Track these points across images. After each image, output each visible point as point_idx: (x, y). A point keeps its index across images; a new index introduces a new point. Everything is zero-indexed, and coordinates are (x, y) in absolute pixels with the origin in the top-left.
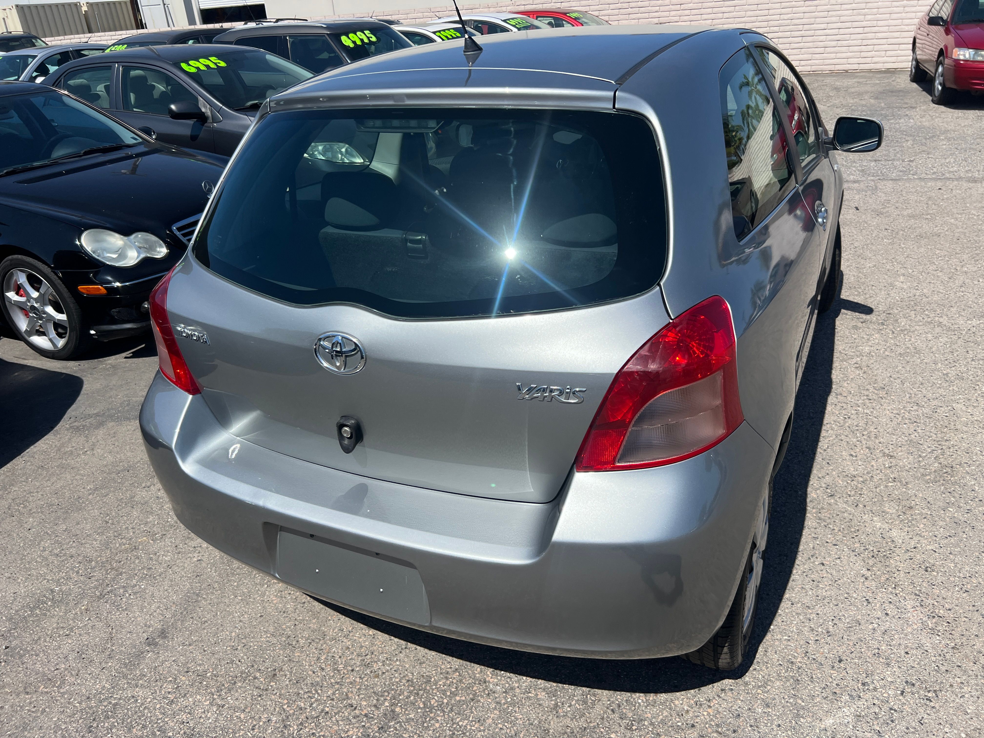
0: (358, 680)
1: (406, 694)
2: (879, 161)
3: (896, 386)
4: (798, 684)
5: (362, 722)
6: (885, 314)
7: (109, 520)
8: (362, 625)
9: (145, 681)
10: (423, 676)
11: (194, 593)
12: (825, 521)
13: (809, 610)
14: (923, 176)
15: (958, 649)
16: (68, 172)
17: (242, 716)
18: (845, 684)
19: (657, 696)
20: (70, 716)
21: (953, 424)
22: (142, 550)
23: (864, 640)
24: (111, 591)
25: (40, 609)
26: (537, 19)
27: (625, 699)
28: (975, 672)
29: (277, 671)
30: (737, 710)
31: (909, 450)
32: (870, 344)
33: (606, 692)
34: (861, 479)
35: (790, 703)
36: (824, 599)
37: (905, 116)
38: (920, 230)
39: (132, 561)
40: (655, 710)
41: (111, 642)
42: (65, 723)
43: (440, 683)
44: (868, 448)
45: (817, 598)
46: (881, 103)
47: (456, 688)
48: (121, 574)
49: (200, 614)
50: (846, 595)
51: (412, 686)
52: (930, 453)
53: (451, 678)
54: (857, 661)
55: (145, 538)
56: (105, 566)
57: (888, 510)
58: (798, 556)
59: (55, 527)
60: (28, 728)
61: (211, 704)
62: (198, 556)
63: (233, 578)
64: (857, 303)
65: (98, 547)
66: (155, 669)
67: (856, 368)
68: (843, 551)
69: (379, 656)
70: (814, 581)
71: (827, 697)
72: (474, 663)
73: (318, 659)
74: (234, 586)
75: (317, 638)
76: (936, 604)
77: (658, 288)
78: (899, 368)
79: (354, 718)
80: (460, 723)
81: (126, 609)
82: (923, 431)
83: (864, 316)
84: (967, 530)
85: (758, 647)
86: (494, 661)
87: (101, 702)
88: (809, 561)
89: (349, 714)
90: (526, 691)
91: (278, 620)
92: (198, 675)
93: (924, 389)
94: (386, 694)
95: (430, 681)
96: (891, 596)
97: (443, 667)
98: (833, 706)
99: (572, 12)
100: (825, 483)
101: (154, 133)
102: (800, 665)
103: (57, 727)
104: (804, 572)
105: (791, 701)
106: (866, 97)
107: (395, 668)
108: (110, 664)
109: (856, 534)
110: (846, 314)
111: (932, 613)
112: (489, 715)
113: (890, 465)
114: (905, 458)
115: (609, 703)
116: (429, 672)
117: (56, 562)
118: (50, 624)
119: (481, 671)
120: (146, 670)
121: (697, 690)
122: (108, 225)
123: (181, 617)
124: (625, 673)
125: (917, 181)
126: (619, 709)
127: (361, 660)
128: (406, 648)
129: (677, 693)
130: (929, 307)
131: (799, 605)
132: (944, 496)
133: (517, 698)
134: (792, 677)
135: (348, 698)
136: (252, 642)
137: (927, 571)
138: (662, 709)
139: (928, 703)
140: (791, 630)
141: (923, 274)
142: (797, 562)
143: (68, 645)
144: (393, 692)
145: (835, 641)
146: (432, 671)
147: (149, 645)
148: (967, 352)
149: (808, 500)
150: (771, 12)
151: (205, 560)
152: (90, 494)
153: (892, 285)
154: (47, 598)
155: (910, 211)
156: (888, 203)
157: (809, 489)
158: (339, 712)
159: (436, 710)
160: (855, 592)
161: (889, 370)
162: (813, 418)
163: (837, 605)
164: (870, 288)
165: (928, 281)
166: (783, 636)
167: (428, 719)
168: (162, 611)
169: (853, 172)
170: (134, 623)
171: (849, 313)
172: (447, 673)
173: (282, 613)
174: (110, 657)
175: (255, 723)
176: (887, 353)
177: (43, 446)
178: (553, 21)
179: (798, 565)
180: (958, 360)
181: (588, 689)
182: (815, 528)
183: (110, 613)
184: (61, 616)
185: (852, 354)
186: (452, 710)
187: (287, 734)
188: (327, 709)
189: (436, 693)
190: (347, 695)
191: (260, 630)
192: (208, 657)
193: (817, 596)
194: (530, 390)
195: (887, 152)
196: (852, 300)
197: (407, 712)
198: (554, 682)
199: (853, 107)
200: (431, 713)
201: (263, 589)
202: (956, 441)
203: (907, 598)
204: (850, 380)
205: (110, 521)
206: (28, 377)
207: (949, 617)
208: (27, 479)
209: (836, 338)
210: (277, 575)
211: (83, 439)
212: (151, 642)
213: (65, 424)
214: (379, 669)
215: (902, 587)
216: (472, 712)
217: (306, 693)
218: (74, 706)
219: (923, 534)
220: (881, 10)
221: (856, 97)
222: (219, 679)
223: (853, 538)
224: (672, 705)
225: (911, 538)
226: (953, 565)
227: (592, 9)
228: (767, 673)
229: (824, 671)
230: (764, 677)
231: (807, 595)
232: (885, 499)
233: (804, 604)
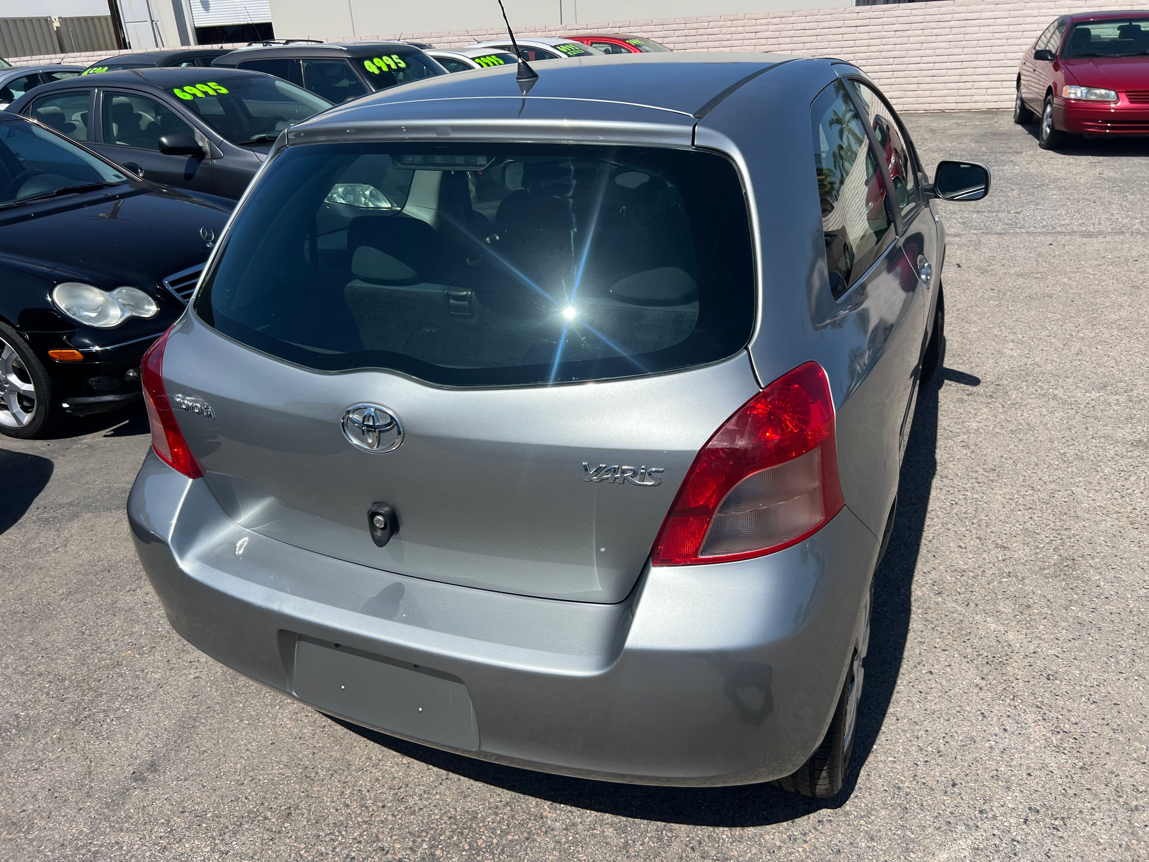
0: (390, 818)
1: (448, 833)
2: (983, 212)
3: (1008, 467)
4: (907, 813)
6: (993, 386)
7: (86, 630)
8: (394, 752)
9: (132, 824)
10: (468, 812)
11: (190, 717)
12: (933, 623)
13: (917, 727)
14: (1032, 229)
15: (1087, 769)
16: (38, 215)
18: (960, 811)
19: (743, 830)
21: (1073, 510)
22: (127, 666)
23: (980, 760)
24: (89, 716)
25: (2, 738)
26: (591, 45)
27: (707, 834)
28: (1107, 796)
29: (292, 809)
30: (837, 845)
31: (1025, 540)
32: (977, 419)
33: (684, 827)
34: (972, 574)
35: (898, 835)
36: (933, 713)
37: (1008, 161)
38: (1030, 290)
39: (114, 679)
40: (742, 846)
41: (89, 777)
43: (489, 820)
44: (980, 538)
45: (926, 712)
46: (981, 147)
47: (508, 825)
48: (101, 695)
49: (198, 742)
50: (958, 708)
51: (455, 824)
52: (1048, 543)
53: (501, 814)
54: (973, 785)
55: (130, 652)
56: (81, 686)
57: (1003, 609)
58: (903, 663)
59: (20, 639)
61: (213, 850)
62: (195, 673)
63: (238, 699)
64: (962, 373)
65: (73, 663)
66: (143, 810)
67: (963, 446)
68: (954, 657)
69: (415, 788)
70: (921, 692)
71: (940, 828)
72: (529, 795)
73: (342, 793)
74: (240, 708)
75: (340, 769)
76: (1060, 717)
77: (746, 352)
78: (1010, 447)
81: (107, 738)
82: (1040, 519)
83: (970, 388)
84: (1093, 631)
85: (859, 770)
86: (552, 793)
87: (78, 849)
88: (915, 669)
89: (380, 859)
90: (591, 827)
91: (293, 748)
92: (196, 816)
93: (1040, 470)
94: (424, 834)
95: (477, 817)
96: (1009, 709)
97: (491, 800)
98: (947, 837)
99: (632, 39)
100: (931, 579)
101: (141, 170)
102: (908, 790)
104: (910, 682)
105: (899, 832)
106: (965, 141)
107: (434, 803)
108: (88, 804)
109: (968, 638)
110: (950, 385)
111: (1056, 728)
112: (547, 856)
113: (1004, 557)
114: (1020, 549)
115: (688, 839)
116: (475, 806)
117: (21, 682)
118: (14, 757)
119: (537, 805)
120: (132, 811)
121: (790, 822)
122: (86, 278)
123: (175, 747)
124: (706, 804)
125: (1025, 236)
126: (700, 847)
127: (394, 794)
128: (447, 779)
129: (767, 827)
130: (1043, 377)
131: (905, 721)
132: (1065, 592)
133: (580, 836)
134: (899, 805)
135: (378, 840)
136: (261, 775)
137: (1049, 679)
138: (750, 845)
139: (1055, 833)
140: (897, 750)
141: (1035, 340)
142: (902, 671)
143: (37, 781)
144: (432, 832)
145: (947, 762)
146: (479, 805)
147: (136, 780)
148: (1087, 428)
149: (912, 599)
150: (858, 43)
151: (203, 677)
152: (62, 600)
153: (1000, 352)
154: (11, 725)
155: (1018, 269)
156: (994, 260)
157: (914, 587)
158: (368, 857)
159: (483, 852)
160: (968, 704)
161: (999, 449)
162: (915, 505)
163: (948, 720)
164: (976, 355)
165: (1040, 348)
166: (888, 757)
168: (151, 739)
169: (954, 225)
170: (117, 754)
171: (953, 383)
172: (497, 808)
173: (297, 740)
174: (88, 795)
176: (996, 430)
177: (5, 541)
178: (610, 48)
179: (903, 674)
180: (1076, 438)
181: (663, 823)
182: (922, 631)
183: (88, 742)
184: (28, 747)
185: (958, 431)
186: (503, 852)
188: (353, 854)
189: (484, 832)
190: (377, 836)
191: (271, 760)
192: (207, 794)
193: (926, 710)
194: (599, 470)
195: (990, 202)
196: (956, 369)
197: (449, 856)
198: (624, 815)
199: (951, 152)
200: (478, 856)
201: (274, 711)
202: (1077, 530)
203: (1027, 711)
204: (956, 460)
205: (87, 632)
207: (1076, 732)
209: (939, 413)
210: (294, 694)
211: (52, 533)
212: (138, 777)
213: (31, 515)
214: (416, 804)
215: (1021, 698)
216: (527, 854)
217: (328, 835)
218: (45, 855)
219: (1043, 637)
220: (981, 43)
221: (954, 140)
222: (222, 820)
223: (964, 642)
224: (762, 840)
225: (1029, 642)
226: (1078, 672)
227: (656, 36)
228: (871, 800)
229: (936, 798)
230: (867, 805)
231: (914, 709)
232: (1000, 597)
233: (911, 719)
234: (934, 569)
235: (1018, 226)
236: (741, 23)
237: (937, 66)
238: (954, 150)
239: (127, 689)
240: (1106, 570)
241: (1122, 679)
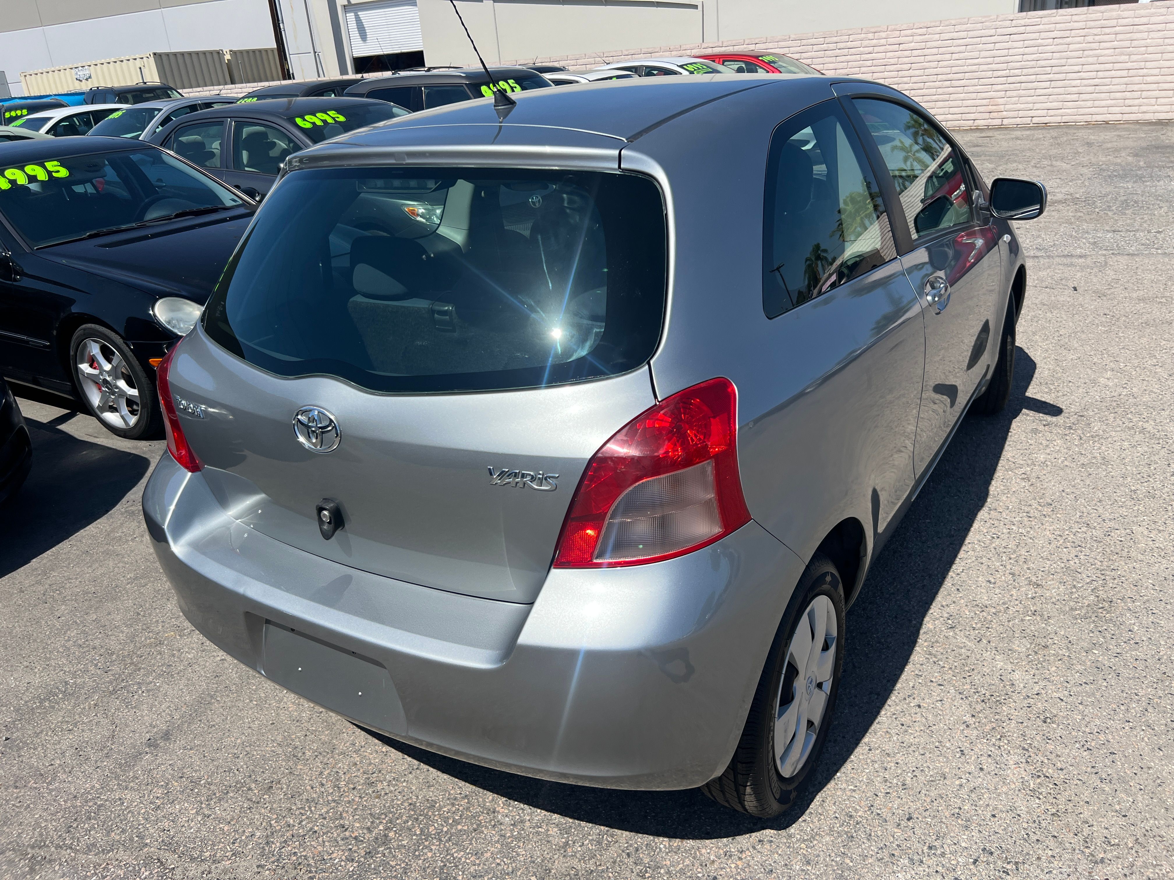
0: (357, 799)
1: (404, 818)
2: (1119, 231)
3: (1067, 503)
4: (852, 841)
5: (350, 845)
6: (1076, 416)
7: (141, 611)
8: (377, 741)
9: (137, 784)
10: (428, 800)
11: (209, 694)
12: (935, 657)
13: (888, 758)
15: (1059, 816)
16: (154, 236)
17: (226, 828)
18: (908, 845)
19: (682, 842)
20: (52, 814)
21: (1126, 550)
22: (166, 645)
23: (945, 797)
24: (125, 687)
25: (50, 701)
26: (723, 64)
27: (646, 843)
28: (1073, 845)
29: (274, 783)
30: (771, 865)
31: (1063, 579)
32: (1048, 451)
33: (626, 833)
34: (994, 610)
35: (836, 862)
36: (909, 747)
37: (1165, 177)
38: (1148, 316)
39: (154, 656)
40: (676, 857)
41: (112, 740)
42: (46, 821)
43: (445, 809)
44: (1013, 574)
45: (902, 744)
46: (1139, 161)
47: (461, 816)
48: (139, 670)
49: (210, 717)
50: (937, 744)
51: (413, 810)
52: (1088, 583)
53: (458, 805)
54: (930, 820)
55: (172, 633)
56: (125, 660)
57: (1017, 648)
58: (892, 695)
59: (85, 616)
60: (9, 823)
61: (197, 813)
64: (1045, 403)
65: (123, 640)
66: (149, 772)
67: (1023, 479)
68: (949, 692)
69: (386, 775)
70: (903, 725)
71: (882, 859)
72: (488, 790)
73: (321, 773)
74: (252, 690)
75: (325, 752)
76: (1046, 761)
77: (647, 367)
78: (1076, 482)
79: (342, 839)
80: (455, 855)
81: (135, 707)
82: (1086, 557)
83: (1049, 418)
84: (1110, 677)
85: (815, 796)
86: (509, 790)
87: (86, 802)
88: (903, 702)
89: (338, 835)
90: (537, 825)
91: (289, 729)
92: (191, 782)
93: (1102, 507)
94: (383, 816)
95: (434, 806)
96: (993, 749)
97: (452, 792)
98: (887, 869)
99: (766, 56)
100: (948, 613)
101: (259, 194)
102: (859, 819)
103: (38, 824)
104: (894, 714)
105: (838, 859)
106: (1123, 154)
107: (400, 790)
108: (105, 763)
109: (969, 674)
110: (1028, 415)
111: (1038, 771)
112: (489, 848)
113: (1034, 595)
114: (1054, 588)
115: (626, 845)
116: (435, 796)
117: (77, 653)
118: (55, 718)
119: (493, 800)
120: (140, 772)
121: (730, 839)
123: (189, 719)
125: (1160, 257)
126: (635, 854)
127: (366, 778)
129: (707, 841)
130: (1135, 409)
131: (878, 752)
132: (1091, 635)
133: (525, 832)
134: (846, 833)
135: (341, 818)
136: (256, 750)
137: (1045, 722)
138: (685, 857)
139: (1003, 877)
140: (861, 779)
141: (1137, 369)
142: (889, 702)
143: (69, 740)
144: (391, 815)
145: (910, 796)
146: (440, 795)
147: (149, 746)
148: (1169, 464)
149: (922, 632)
152: (128, 583)
153: (1094, 382)
154: (59, 690)
155: (1142, 293)
156: (1117, 283)
157: (927, 619)
158: (328, 832)
159: (432, 838)
160: (949, 740)
161: (1063, 483)
162: (953, 536)
163: (923, 755)
164: (1065, 384)
165: (1141, 378)
166: (849, 785)
167: (421, 848)
168: (171, 711)
169: (1082, 245)
170: (140, 722)
171: (1031, 413)
172: (455, 799)
173: (295, 722)
174: (107, 756)
175: (237, 836)
176: (1066, 463)
177: (93, 530)
178: (744, 66)
179: (889, 706)
180: (1154, 475)
181: (607, 828)
182: (922, 665)
183: (119, 709)
184: (69, 710)
185: (1022, 462)
186: (450, 840)
187: (267, 851)
188: (316, 828)
189: (437, 820)
190: (341, 814)
191: (268, 738)
192: (206, 763)
193: (903, 743)
194: (503, 473)
195: (1132, 221)
196: (1039, 398)
197: (400, 838)
198: (571, 818)
199: (1103, 166)
200: (427, 841)
201: (281, 695)
202: (1125, 571)
203: (1011, 752)
204: (1011, 493)
205: (142, 613)
206: (96, 455)
207: (1058, 778)
208: (69, 564)
209: (1007, 443)
210: (263, 672)
212: (152, 744)
213: (121, 507)
214: (383, 789)
215: (1009, 739)
216: (471, 844)
217: (299, 809)
218: (59, 804)
219: (1053, 678)
220: (1150, 49)
221: (1111, 153)
222: (212, 787)
223: (964, 678)
224: (698, 853)
225: (1036, 683)
226: (1080, 718)
227: (792, 51)
228: (818, 826)
229: (887, 830)
230: (812, 830)
231: (890, 741)
232: (1017, 635)
233: (884, 751)
234: (954, 602)
235: (1156, 246)
236: (883, 35)
237: (1100, 74)
238: (1107, 165)
239: (162, 665)
240: (1145, 614)
241: (1127, 728)
